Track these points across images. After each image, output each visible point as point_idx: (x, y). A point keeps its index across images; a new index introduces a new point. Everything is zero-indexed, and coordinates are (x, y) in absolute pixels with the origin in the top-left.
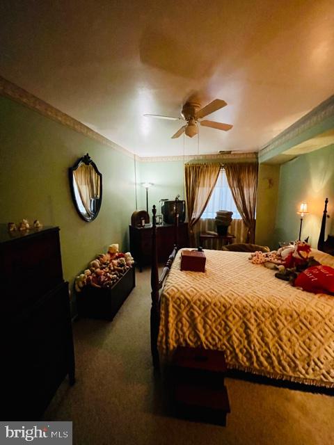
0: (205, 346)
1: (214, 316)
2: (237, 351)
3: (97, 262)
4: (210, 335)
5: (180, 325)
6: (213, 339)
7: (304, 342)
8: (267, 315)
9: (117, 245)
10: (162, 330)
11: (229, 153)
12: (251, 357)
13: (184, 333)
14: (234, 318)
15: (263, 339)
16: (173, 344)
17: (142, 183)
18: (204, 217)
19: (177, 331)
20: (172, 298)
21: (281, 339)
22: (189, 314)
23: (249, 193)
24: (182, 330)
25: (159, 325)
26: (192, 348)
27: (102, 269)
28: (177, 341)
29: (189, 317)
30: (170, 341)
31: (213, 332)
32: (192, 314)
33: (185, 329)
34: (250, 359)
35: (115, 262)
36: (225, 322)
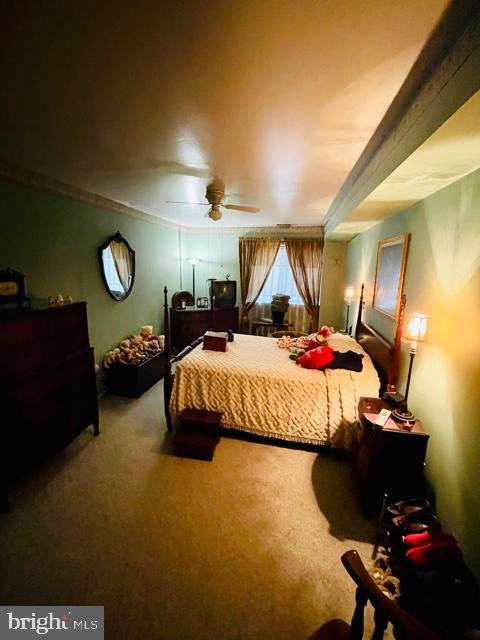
0: (208, 408)
1: (217, 384)
2: (233, 412)
3: (127, 342)
4: (213, 399)
5: (189, 391)
6: (215, 403)
7: (287, 406)
8: (259, 383)
9: (151, 328)
10: (173, 395)
11: (288, 226)
12: (244, 417)
13: (192, 398)
14: (233, 385)
15: (254, 402)
16: (182, 407)
17: (188, 259)
18: (260, 302)
19: (186, 396)
20: (184, 369)
21: (268, 403)
22: (196, 381)
23: (313, 273)
24: (190, 395)
26: (198, 411)
27: (131, 348)
28: (186, 405)
29: (197, 385)
30: (180, 404)
31: (216, 397)
32: (200, 382)
33: (193, 394)
34: (243, 420)
35: (146, 343)
36: (226, 389)
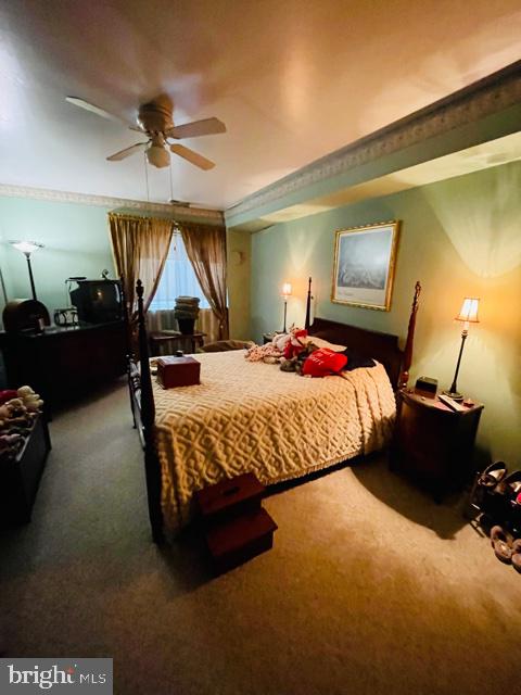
0: (229, 475)
1: (235, 433)
2: (266, 463)
4: (234, 458)
5: (192, 462)
6: (238, 462)
7: (323, 428)
8: (290, 411)
10: (167, 481)
12: (280, 463)
13: (200, 472)
14: (258, 426)
15: (289, 440)
16: (186, 493)
18: (154, 308)
19: (189, 474)
20: (175, 428)
21: (304, 433)
22: (203, 442)
24: (196, 468)
25: (161, 475)
26: (213, 487)
28: (192, 487)
29: (204, 447)
30: (182, 491)
31: (237, 453)
32: (208, 440)
33: (201, 465)
36: (250, 436)
